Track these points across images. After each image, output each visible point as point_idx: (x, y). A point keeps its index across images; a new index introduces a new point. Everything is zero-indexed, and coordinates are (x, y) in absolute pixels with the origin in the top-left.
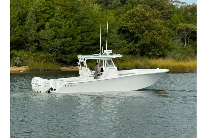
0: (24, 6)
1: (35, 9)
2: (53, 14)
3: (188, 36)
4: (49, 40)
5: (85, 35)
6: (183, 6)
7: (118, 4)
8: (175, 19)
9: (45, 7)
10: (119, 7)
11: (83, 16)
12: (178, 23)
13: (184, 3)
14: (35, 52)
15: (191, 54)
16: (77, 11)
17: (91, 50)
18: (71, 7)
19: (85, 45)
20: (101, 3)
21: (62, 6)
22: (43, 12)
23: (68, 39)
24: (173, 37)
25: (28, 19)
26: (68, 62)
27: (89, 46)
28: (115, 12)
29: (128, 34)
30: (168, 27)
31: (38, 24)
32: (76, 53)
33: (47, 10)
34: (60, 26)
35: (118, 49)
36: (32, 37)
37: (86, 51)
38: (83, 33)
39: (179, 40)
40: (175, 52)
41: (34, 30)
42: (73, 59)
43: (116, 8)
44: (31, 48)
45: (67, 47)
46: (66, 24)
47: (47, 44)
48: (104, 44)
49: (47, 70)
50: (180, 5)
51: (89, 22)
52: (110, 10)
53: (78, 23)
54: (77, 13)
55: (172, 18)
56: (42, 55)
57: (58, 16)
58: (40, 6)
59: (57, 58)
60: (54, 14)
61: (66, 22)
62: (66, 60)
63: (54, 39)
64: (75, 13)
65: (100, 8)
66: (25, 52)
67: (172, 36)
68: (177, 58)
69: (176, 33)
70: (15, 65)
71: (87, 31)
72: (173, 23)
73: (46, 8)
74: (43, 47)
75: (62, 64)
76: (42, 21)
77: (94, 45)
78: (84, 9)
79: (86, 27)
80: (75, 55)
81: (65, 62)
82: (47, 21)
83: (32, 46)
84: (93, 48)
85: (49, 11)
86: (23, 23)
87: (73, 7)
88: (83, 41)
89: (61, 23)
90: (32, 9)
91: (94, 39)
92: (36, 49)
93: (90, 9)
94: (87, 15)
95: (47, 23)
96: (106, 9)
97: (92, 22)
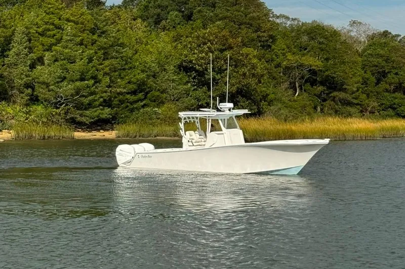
0: (7, 22)
1: (27, 28)
2: (60, 37)
3: (302, 78)
4: (53, 85)
5: (117, 75)
6: (294, 24)
7: (177, 21)
8: (279, 48)
9: (46, 25)
10: (179, 26)
11: (115, 42)
12: (284, 54)
13: (295, 19)
14: (27, 105)
15: (308, 109)
16: (103, 32)
17: (128, 102)
18: (93, 26)
19: (119, 94)
20: (148, 18)
21: (76, 23)
22: (42, 34)
23: (86, 82)
24: (276, 79)
25: (13, 46)
26: (87, 124)
27: (124, 96)
28: (172, 34)
29: (194, 74)
30: (267, 62)
31: (32, 55)
32: (101, 107)
33: (49, 30)
34: (72, 58)
35: (177, 100)
36: (22, 79)
37: (119, 104)
38: (115, 71)
39: (286, 85)
40: (280, 105)
41: (25, 67)
42: (96, 118)
43: (174, 27)
44: (20, 99)
45: (86, 97)
46: (82, 55)
47: (49, 91)
48: (152, 91)
49: (49, 137)
50: (289, 23)
51: (125, 51)
52: (164, 31)
53: (104, 54)
54: (104, 35)
55: (273, 47)
56: (39, 109)
57: (69, 41)
58: (37, 24)
59: (66, 117)
60: (62, 37)
61: (83, 52)
62: (84, 119)
63: (61, 82)
64: (99, 36)
65: (146, 27)
66: (8, 105)
67: (274, 78)
68: (283, 117)
69: (280, 73)
71: (121, 69)
72: (276, 55)
73: (48, 26)
74: (41, 96)
75: (76, 127)
76: (39, 51)
77: (134, 93)
78: (117, 28)
79: (120, 61)
80: (100, 111)
81: (82, 122)
82: (48, 50)
83: (21, 95)
84: (132, 98)
85: (52, 33)
86: (5, 54)
87: (96, 26)
88: (115, 85)
89: (73, 53)
90: (20, 28)
91: (135, 83)
92: (29, 100)
93: (128, 29)
94: (121, 40)
95: (47, 54)
96: (156, 29)
97: (130, 53)
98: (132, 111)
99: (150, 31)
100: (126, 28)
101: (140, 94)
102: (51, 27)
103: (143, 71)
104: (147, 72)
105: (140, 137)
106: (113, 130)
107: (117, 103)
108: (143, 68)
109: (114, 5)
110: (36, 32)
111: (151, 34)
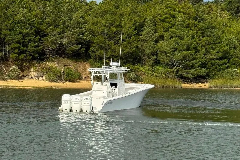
1: (154, 17)
4: (169, 53)
5: (210, 47)
9: (166, 14)
11: (209, 25)
14: (153, 66)
16: (202, 20)
17: (217, 65)
18: (196, 16)
19: (211, 59)
20: (231, 10)
21: (185, 14)
22: (163, 21)
23: (190, 51)
25: (145, 29)
26: (190, 79)
27: (215, 60)
31: (156, 34)
32: (199, 68)
33: (167, 18)
34: (181, 36)
36: (150, 50)
37: (211, 66)
38: (209, 45)
41: (152, 42)
42: (196, 75)
44: (148, 62)
45: (190, 61)
46: (188, 34)
47: (167, 57)
48: (233, 57)
49: (166, 87)
51: (216, 32)
53: (202, 33)
56: (160, 68)
57: (179, 25)
58: (160, 14)
59: (177, 74)
60: (175, 22)
61: (188, 32)
62: (188, 76)
63: (174, 51)
64: (199, 22)
65: (229, 16)
66: (141, 66)
70: (130, 81)
71: (212, 43)
73: (167, 16)
74: (161, 60)
75: (183, 81)
76: (161, 32)
77: (221, 59)
78: (210, 17)
79: (213, 38)
80: (199, 70)
81: (187, 78)
82: (166, 31)
83: (149, 60)
84: (220, 62)
85: (169, 20)
86: (140, 33)
87: (197, 15)
88: (208, 54)
89: (182, 33)
90: (149, 18)
91: (221, 53)
92: (154, 63)
93: (218, 17)
94: (213, 24)
95: (166, 33)
96: (236, 17)
97: (219, 33)
98: (220, 70)
99: (232, 18)
100: (217, 17)
101: (225, 60)
102: (169, 16)
103: (227, 45)
104: (230, 45)
105: (224, 87)
106: (207, 83)
107: (210, 65)
108: (227, 42)
109: (209, 1)
110: (159, 20)
111: (233, 20)
